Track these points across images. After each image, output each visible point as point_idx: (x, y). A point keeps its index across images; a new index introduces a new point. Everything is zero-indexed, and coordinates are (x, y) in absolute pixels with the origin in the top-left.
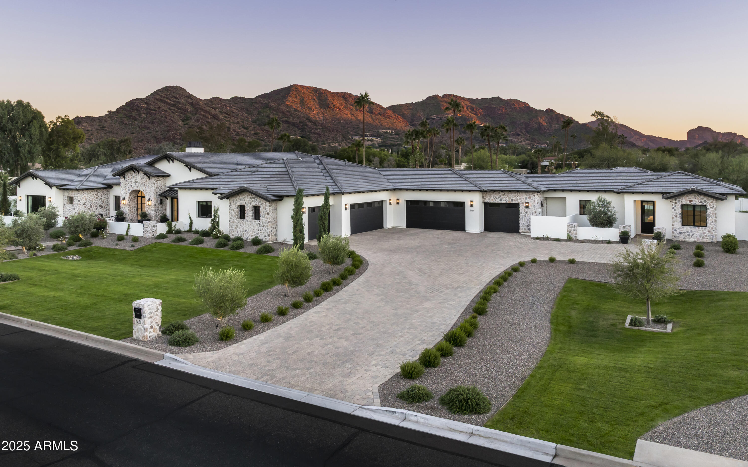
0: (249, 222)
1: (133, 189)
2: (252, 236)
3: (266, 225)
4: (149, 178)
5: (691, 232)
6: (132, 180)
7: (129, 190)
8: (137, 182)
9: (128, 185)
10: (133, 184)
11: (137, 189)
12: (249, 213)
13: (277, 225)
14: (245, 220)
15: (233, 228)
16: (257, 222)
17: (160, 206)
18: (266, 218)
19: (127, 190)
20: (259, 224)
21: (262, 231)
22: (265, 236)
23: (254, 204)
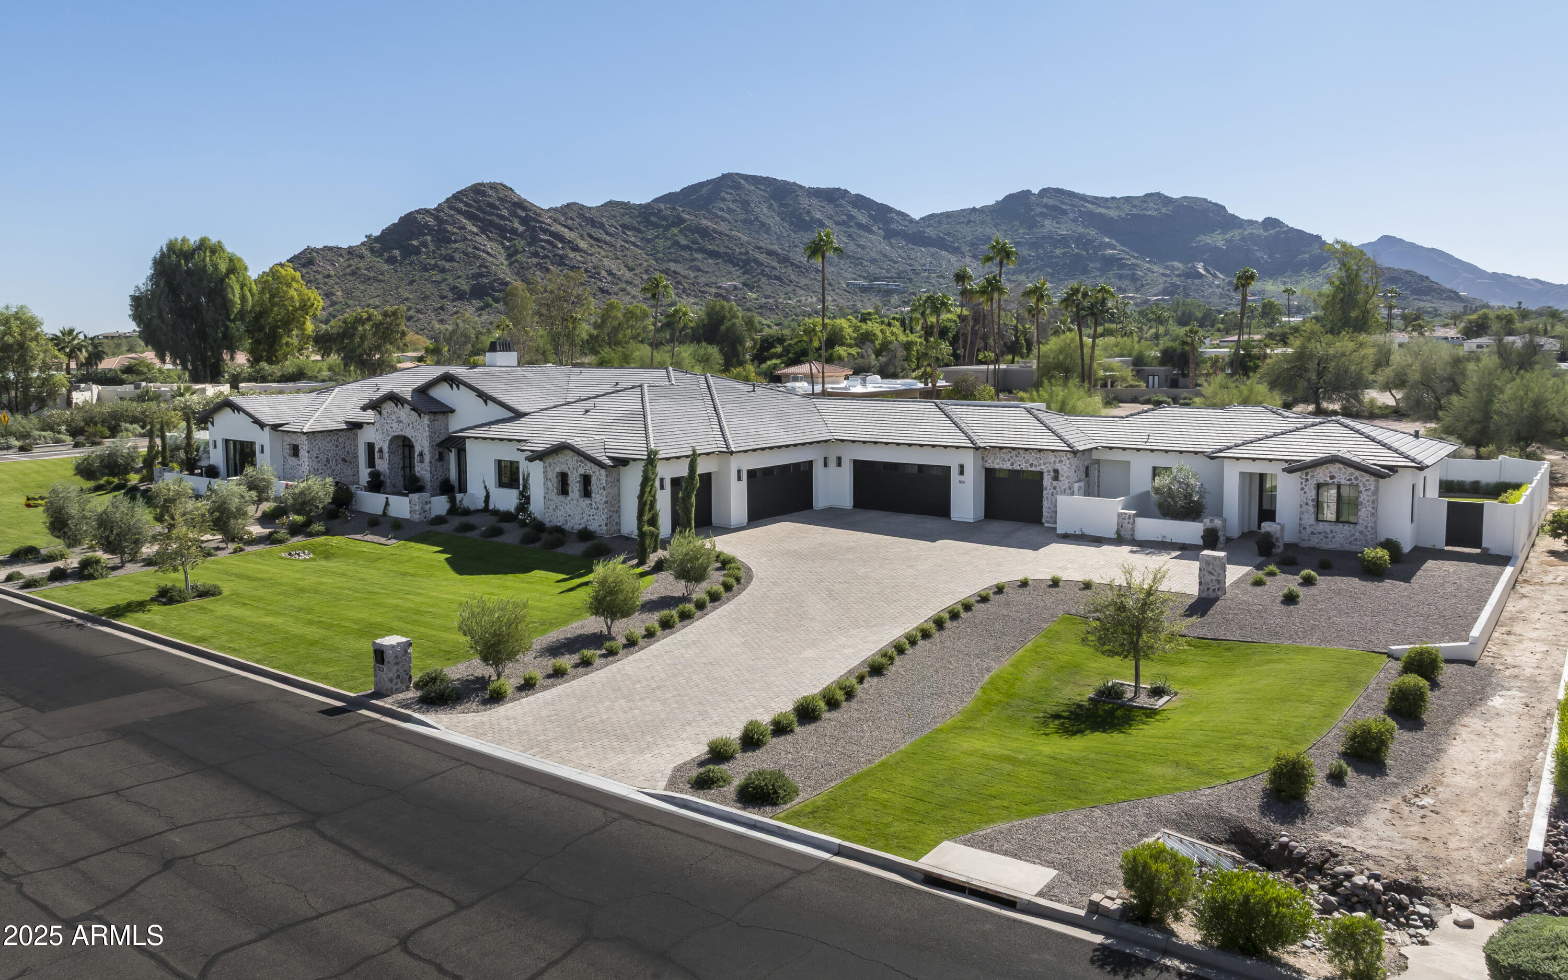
0: (575, 502)
1: (395, 434)
2: (580, 524)
3: (601, 507)
4: (420, 415)
5: (1331, 532)
6: (393, 417)
7: (388, 435)
8: (400, 422)
9: (387, 427)
10: (395, 425)
11: (400, 433)
12: (575, 487)
13: (619, 507)
14: (569, 498)
15: (551, 510)
16: (588, 501)
17: (439, 464)
18: (601, 495)
19: (385, 435)
20: (591, 505)
21: (596, 517)
22: (600, 526)
23: (582, 471)
